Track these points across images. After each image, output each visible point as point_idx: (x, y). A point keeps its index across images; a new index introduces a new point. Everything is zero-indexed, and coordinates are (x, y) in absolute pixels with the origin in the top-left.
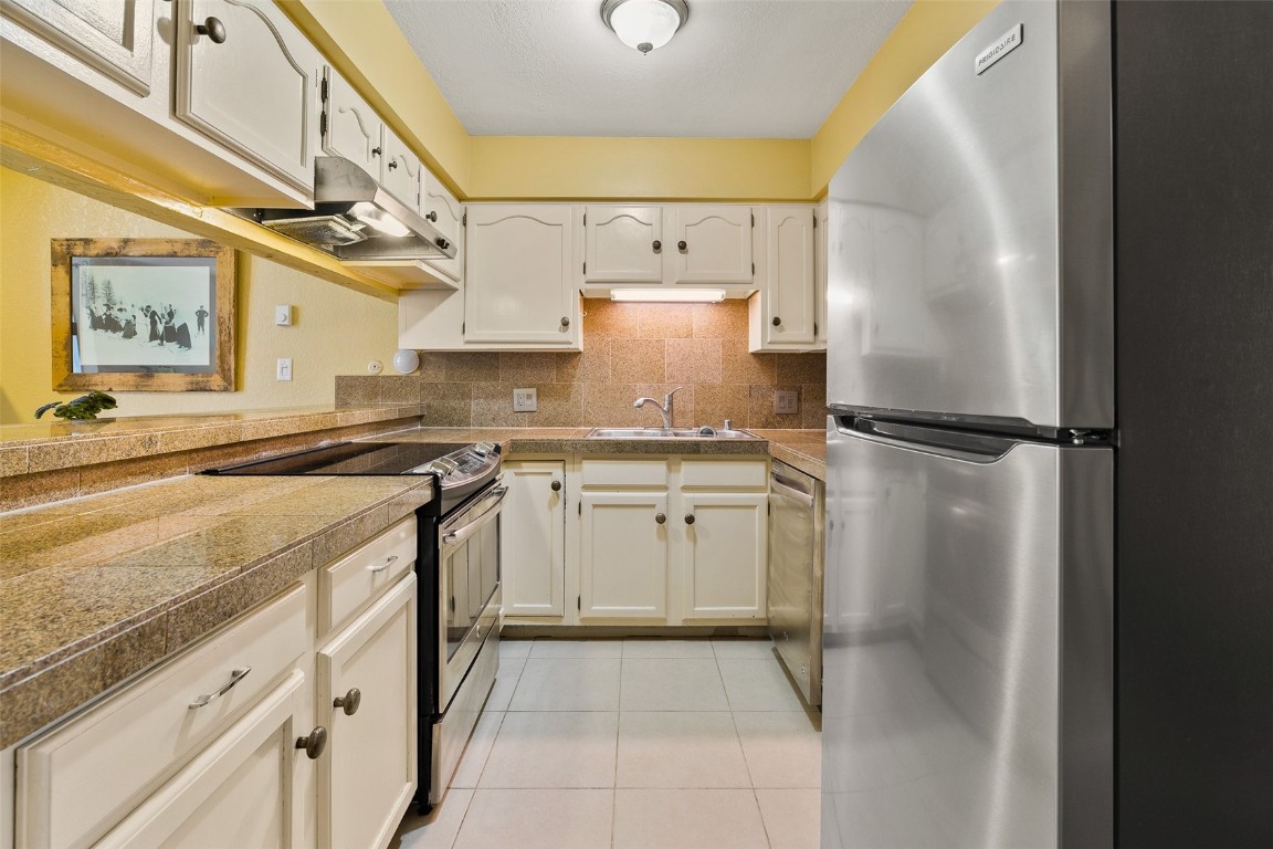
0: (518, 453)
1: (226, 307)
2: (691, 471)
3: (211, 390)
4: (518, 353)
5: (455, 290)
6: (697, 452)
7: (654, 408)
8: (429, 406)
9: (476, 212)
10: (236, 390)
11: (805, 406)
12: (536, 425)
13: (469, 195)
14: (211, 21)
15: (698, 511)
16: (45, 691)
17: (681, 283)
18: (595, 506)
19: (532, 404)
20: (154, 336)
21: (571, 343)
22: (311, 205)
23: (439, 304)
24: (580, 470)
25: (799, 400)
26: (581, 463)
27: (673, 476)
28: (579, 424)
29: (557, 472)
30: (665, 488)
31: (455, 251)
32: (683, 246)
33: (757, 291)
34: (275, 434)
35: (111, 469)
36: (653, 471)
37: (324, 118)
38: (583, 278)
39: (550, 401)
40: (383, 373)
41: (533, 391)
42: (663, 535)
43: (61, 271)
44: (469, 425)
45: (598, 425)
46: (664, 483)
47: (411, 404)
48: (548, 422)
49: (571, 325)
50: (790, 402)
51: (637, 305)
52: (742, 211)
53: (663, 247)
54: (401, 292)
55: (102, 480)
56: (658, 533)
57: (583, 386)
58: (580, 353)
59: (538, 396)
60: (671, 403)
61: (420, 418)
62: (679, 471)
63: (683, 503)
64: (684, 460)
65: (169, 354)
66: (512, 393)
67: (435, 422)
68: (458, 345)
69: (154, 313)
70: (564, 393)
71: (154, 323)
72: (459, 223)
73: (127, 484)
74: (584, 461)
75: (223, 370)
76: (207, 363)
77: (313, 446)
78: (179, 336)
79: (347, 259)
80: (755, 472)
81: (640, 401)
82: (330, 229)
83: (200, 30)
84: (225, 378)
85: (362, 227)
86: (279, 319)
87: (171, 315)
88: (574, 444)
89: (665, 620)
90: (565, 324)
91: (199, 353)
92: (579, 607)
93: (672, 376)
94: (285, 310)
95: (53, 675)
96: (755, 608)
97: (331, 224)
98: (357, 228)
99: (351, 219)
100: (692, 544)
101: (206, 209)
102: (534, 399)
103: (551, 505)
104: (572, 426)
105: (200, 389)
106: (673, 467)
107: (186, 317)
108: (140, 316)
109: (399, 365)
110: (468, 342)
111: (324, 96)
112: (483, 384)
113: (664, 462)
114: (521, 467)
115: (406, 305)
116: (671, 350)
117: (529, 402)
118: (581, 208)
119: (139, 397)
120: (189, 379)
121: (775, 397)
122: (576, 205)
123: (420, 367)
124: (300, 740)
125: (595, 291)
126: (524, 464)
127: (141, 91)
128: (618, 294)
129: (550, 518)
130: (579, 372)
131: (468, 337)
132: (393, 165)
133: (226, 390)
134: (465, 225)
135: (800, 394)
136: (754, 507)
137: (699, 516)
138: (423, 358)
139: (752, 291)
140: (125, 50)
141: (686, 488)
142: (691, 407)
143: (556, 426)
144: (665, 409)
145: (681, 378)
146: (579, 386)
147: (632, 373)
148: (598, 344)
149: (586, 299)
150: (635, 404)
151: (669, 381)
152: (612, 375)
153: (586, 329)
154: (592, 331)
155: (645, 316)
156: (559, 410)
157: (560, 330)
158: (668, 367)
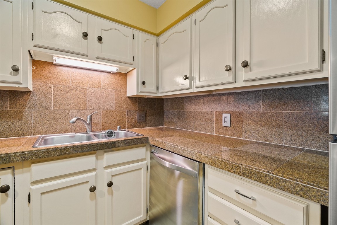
2: (109, 157)
7: (81, 122)
11: (148, 118)
15: (114, 178)
17: (98, 58)
18: (42, 194)
21: (21, 84)
24: (29, 171)
25: (146, 116)
26: (30, 166)
27: (99, 161)
28: (30, 134)
29: (6, 177)
30: (95, 170)
32: (100, 39)
33: (134, 69)
36: (88, 161)
38: (31, 43)
45: (44, 133)
46: (94, 167)
49: (21, 71)
50: (143, 117)
51: (70, 68)
52: (129, 31)
53: (88, 37)
56: (91, 198)
57: (32, 113)
58: (30, 91)
60: (91, 120)
62: (103, 159)
63: (106, 176)
64: (105, 152)
70: (18, 115)
74: (33, 165)
80: (141, 152)
81: (74, 119)
90: (16, 70)
93: (90, 106)
96: (142, 216)
100: (110, 196)
104: (24, 135)
106: (99, 157)
113: (94, 155)
116: (90, 93)
121: (137, 115)
125: (41, 55)
128: (59, 60)
130: (29, 103)
135: (146, 114)
136: (141, 169)
139: (131, 68)
141: (107, 167)
142: (100, 121)
143: (10, 137)
144: (88, 122)
145: (95, 107)
146: (29, 111)
147: (67, 104)
148: (44, 87)
149: (33, 60)
150: (71, 121)
151: (89, 109)
152: (54, 105)
153: (34, 78)
154: (40, 80)
155: (75, 75)
156: (13, 126)
157: (11, 74)
158: (88, 101)
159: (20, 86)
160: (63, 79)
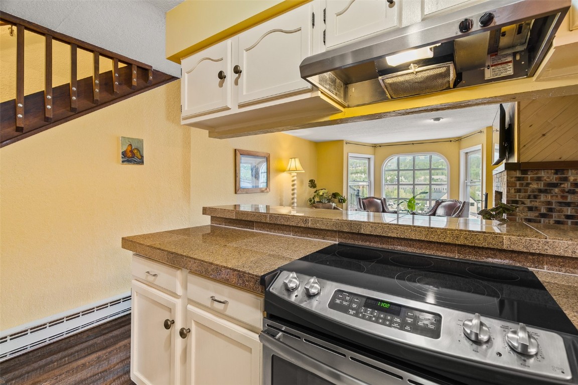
35: (301, 229)
55: (299, 232)
73: (307, 237)
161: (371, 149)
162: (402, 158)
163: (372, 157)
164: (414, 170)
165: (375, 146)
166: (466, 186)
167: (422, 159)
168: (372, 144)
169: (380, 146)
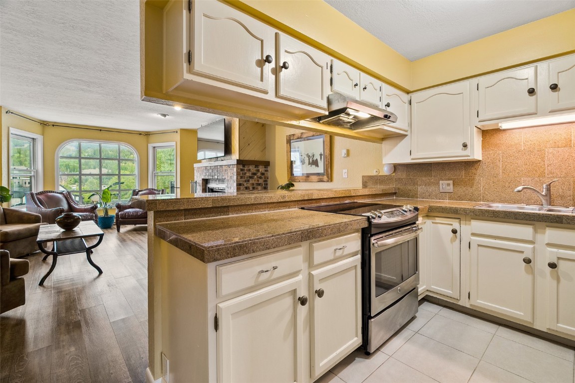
0: (432, 213)
1: (328, 152)
2: (552, 234)
3: (324, 181)
4: (442, 163)
5: (406, 135)
6: (561, 222)
8: (399, 189)
9: (415, 97)
10: (331, 181)
12: (453, 200)
13: (411, 90)
14: (284, 63)
15: (560, 261)
16: (217, 253)
17: (553, 112)
18: (479, 245)
19: (451, 188)
20: (309, 164)
21: (469, 156)
22: (327, 113)
23: (399, 143)
24: (470, 224)
26: (470, 221)
27: (539, 236)
28: (480, 200)
29: (456, 225)
30: (532, 242)
31: (396, 118)
32: (554, 87)
34: (325, 197)
35: (275, 204)
37: (331, 80)
38: (478, 119)
39: (461, 187)
40: (380, 175)
41: (451, 182)
42: (532, 272)
43: (288, 145)
44: (417, 198)
45: (492, 201)
46: (531, 239)
47: (390, 187)
48: (460, 198)
49: (469, 146)
51: (521, 130)
53: (536, 91)
54: (383, 139)
55: (273, 208)
56: (526, 270)
57: (482, 181)
58: (480, 161)
59: (454, 185)
60: (548, 190)
61: (395, 193)
62: (544, 233)
63: (551, 254)
64: (547, 226)
65: (314, 170)
66: (438, 183)
67: (402, 196)
68: (408, 160)
69: (309, 156)
70: (470, 182)
71: (309, 159)
72: (407, 105)
73: (279, 209)
75: (327, 174)
76: (323, 172)
77: (342, 202)
78: (315, 163)
79: (355, 129)
81: (520, 188)
82: (341, 120)
83: (282, 67)
84: (328, 177)
85: (353, 116)
86: (343, 155)
87: (313, 156)
88: (465, 210)
89: (533, 324)
90: (465, 146)
91: (320, 169)
92: (469, 298)
93: (551, 173)
94: (344, 151)
95: (218, 250)
97: (341, 118)
98: (351, 117)
99: (348, 114)
100: (555, 282)
101: (301, 121)
102: (452, 186)
103: (452, 241)
104: (475, 201)
105: (321, 181)
106: (538, 230)
107: (317, 157)
108: (306, 156)
109: (386, 171)
110: (412, 159)
111: (331, 71)
112: (424, 178)
113: (532, 226)
114: (435, 220)
115: (385, 145)
116: (551, 155)
117: (448, 188)
118: (475, 81)
119: (306, 183)
120: (318, 177)
122: (471, 80)
123: (395, 171)
124: (299, 298)
125: (489, 125)
126: (436, 218)
127: (266, 92)
128: (504, 125)
129: (452, 248)
130: (479, 171)
131: (413, 156)
132: (365, 88)
133: (328, 181)
134: (410, 104)
137: (562, 265)
138: (396, 167)
140: (261, 82)
141: (549, 245)
142: (569, 193)
143: (465, 201)
144: (544, 193)
145: (559, 173)
146: (479, 179)
147: (518, 171)
148: (492, 155)
149: (482, 131)
150: (516, 190)
151: (549, 176)
152: (503, 172)
153: (483, 147)
154: (488, 148)
155: (528, 136)
156: (467, 192)
157: (462, 150)
158: (548, 166)
159: (469, 158)
160: (513, 143)
161: (38, 127)
162: (84, 144)
163: (39, 138)
164: (101, 159)
165: (44, 124)
166: (155, 176)
167: (110, 148)
168: (40, 120)
169: (54, 125)
